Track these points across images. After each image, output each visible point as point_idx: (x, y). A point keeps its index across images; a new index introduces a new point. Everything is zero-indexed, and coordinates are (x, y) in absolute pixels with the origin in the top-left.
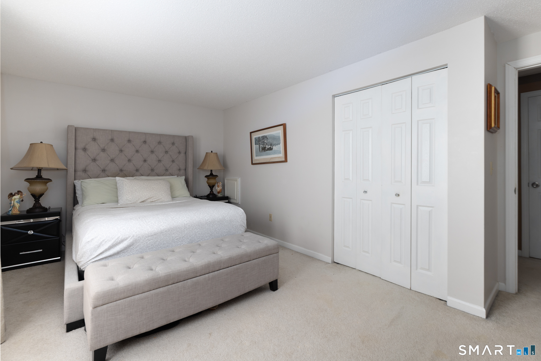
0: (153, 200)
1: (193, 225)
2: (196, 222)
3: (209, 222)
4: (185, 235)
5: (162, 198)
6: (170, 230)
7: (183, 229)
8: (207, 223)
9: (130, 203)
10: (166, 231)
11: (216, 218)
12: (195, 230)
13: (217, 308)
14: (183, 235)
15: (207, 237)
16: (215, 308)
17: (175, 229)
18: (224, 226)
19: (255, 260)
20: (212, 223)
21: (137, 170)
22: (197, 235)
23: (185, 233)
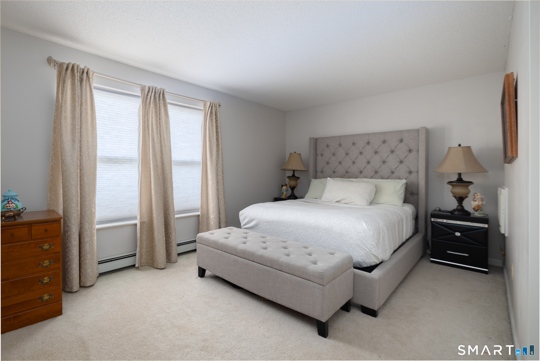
0: (347, 202)
1: (297, 225)
2: (300, 222)
3: (313, 226)
4: (291, 231)
5: (355, 201)
6: (278, 222)
7: (289, 225)
8: (311, 227)
9: (327, 201)
10: (275, 222)
11: (321, 225)
12: (299, 230)
13: (264, 300)
14: (289, 231)
15: (312, 242)
16: (262, 299)
17: (282, 223)
18: (332, 238)
19: (288, 274)
20: (317, 229)
21: (361, 172)
22: (301, 236)
23: (291, 230)
